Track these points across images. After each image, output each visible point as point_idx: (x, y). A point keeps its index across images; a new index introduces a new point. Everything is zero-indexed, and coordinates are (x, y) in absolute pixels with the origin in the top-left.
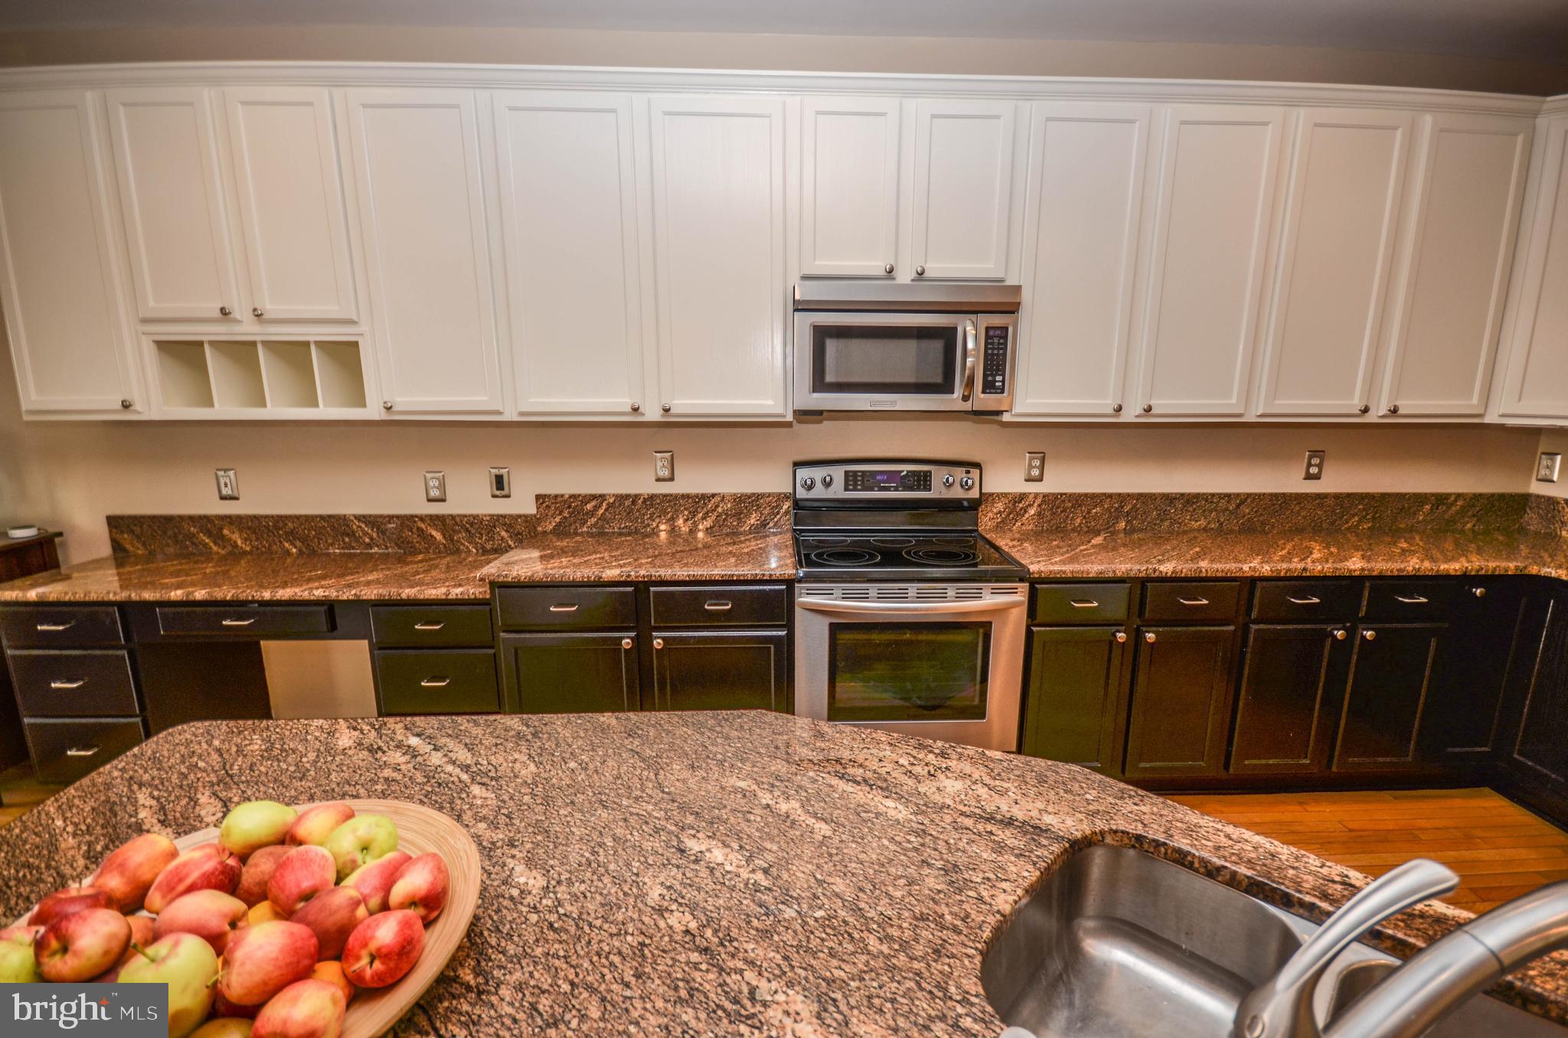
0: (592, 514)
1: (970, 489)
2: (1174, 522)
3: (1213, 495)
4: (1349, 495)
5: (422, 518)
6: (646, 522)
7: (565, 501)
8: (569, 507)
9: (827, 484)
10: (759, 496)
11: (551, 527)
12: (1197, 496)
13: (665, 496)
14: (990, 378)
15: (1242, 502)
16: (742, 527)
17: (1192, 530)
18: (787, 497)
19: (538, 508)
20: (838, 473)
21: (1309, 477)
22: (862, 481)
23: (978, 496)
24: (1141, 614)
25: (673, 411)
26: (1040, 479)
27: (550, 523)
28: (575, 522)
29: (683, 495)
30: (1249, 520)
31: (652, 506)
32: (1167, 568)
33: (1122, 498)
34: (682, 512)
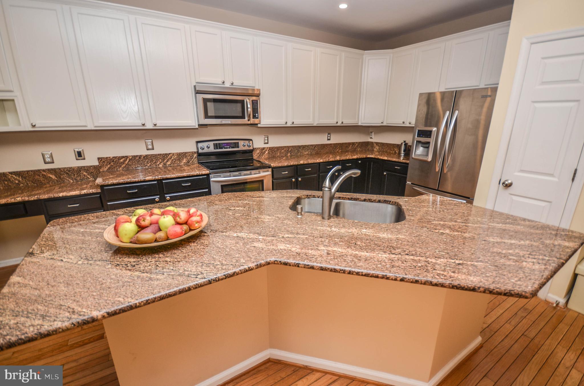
0: (123, 163)
1: (250, 146)
2: (301, 153)
3: (309, 145)
4: (336, 144)
5: (44, 171)
6: (146, 164)
7: (111, 159)
8: (113, 161)
9: (208, 147)
10: (186, 153)
11: (106, 169)
12: (305, 146)
13: (152, 155)
14: (254, 114)
15: (315, 147)
16: (181, 163)
17: (305, 155)
18: (195, 153)
19: (99, 163)
20: (211, 144)
21: (328, 140)
22: (219, 146)
23: (252, 149)
24: (297, 174)
25: (157, 125)
26: (268, 143)
27: (106, 168)
28: (116, 167)
29: (158, 154)
30: (317, 151)
31: (147, 159)
32: (302, 162)
33: (288, 147)
34: (159, 160)
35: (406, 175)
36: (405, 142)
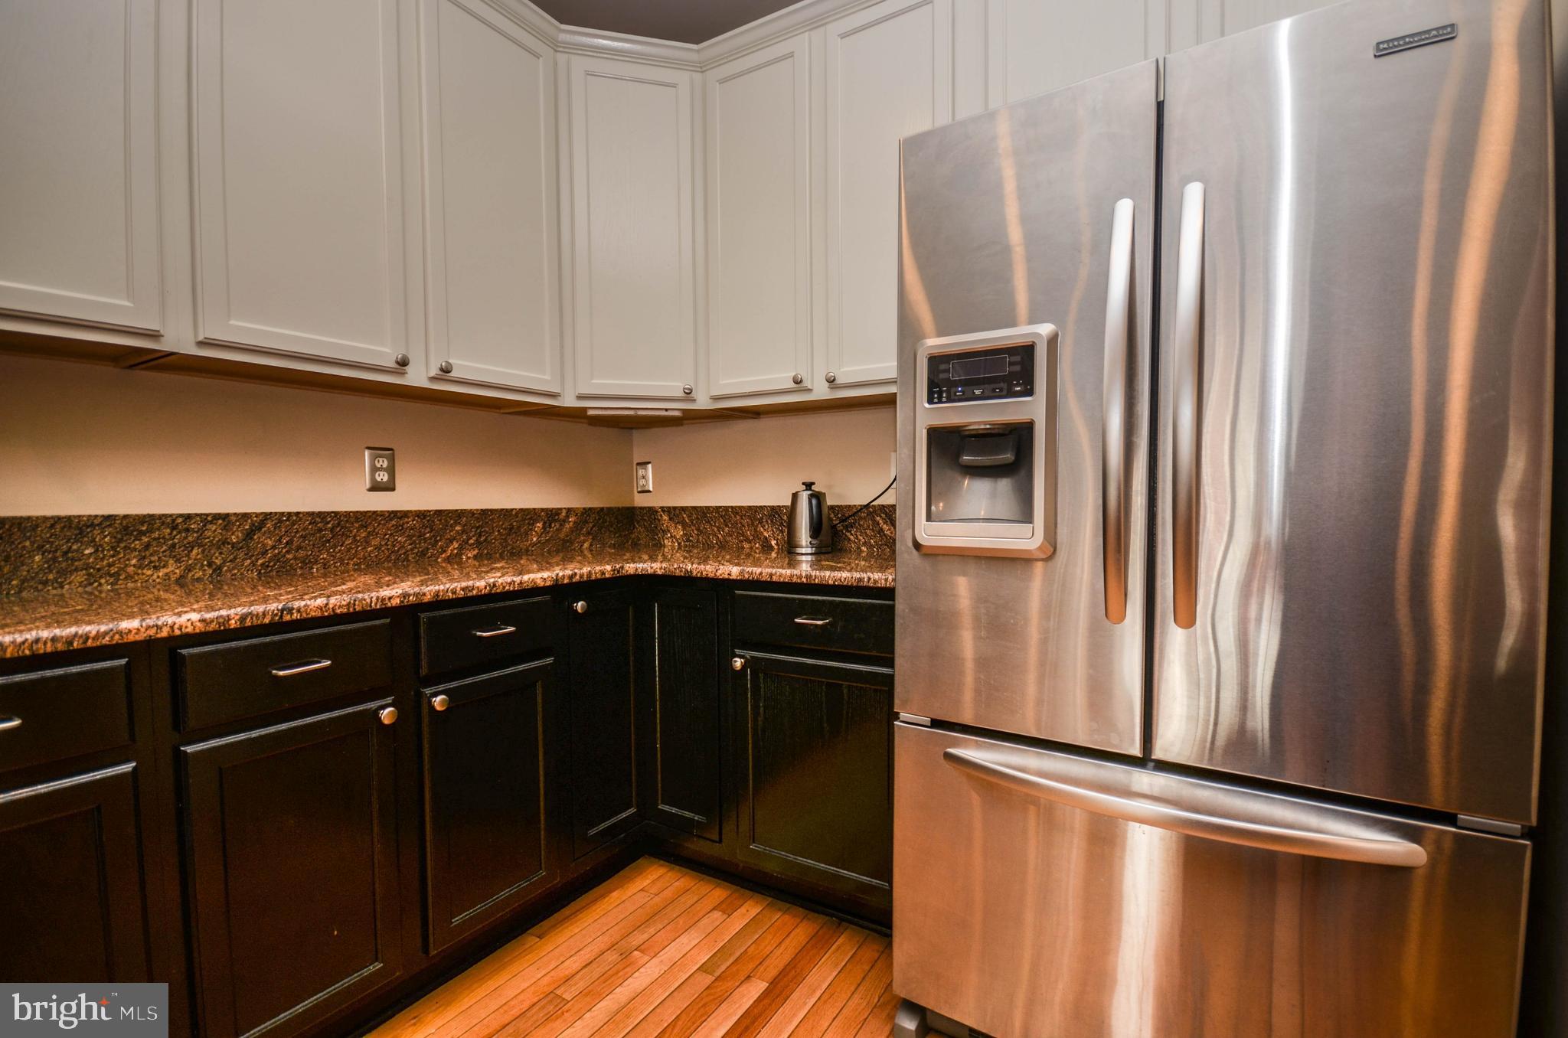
3: (186, 517)
12: (148, 520)
15: (257, 528)
21: (376, 487)
30: (276, 558)
35: (890, 663)
36: (808, 486)
